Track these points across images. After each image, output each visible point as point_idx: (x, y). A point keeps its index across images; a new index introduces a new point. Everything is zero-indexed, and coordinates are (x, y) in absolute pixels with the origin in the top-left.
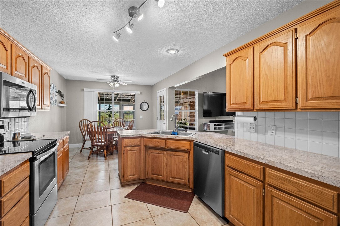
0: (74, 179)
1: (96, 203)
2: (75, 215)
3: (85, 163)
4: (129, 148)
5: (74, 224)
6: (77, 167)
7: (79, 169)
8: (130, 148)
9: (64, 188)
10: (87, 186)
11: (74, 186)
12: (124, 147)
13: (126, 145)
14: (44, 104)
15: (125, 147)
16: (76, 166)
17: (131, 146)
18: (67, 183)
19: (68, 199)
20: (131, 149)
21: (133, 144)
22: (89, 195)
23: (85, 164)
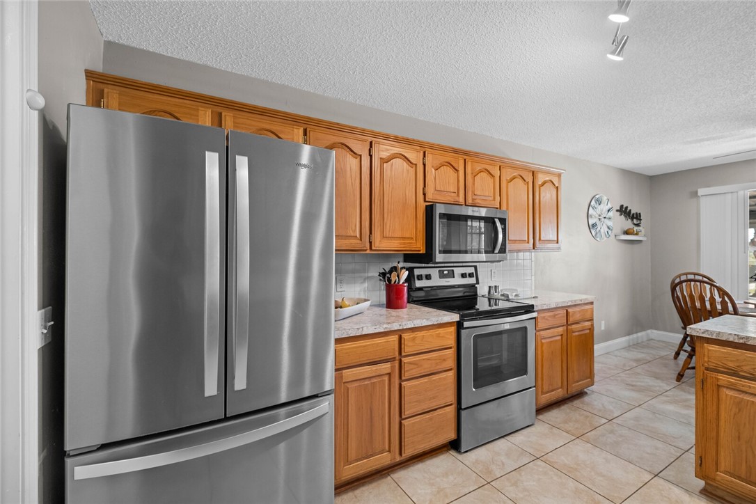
0: (603, 405)
1: (593, 473)
2: (539, 462)
3: (661, 384)
4: (723, 378)
5: (523, 474)
6: (633, 386)
7: (633, 390)
8: (732, 379)
9: (568, 411)
10: (612, 432)
11: (587, 417)
12: (703, 368)
13: (711, 366)
14: (540, 239)
15: (707, 369)
16: (634, 383)
17: (734, 373)
18: (581, 405)
19: (555, 431)
20: (733, 384)
21: (745, 368)
22: (597, 451)
23: (660, 386)
